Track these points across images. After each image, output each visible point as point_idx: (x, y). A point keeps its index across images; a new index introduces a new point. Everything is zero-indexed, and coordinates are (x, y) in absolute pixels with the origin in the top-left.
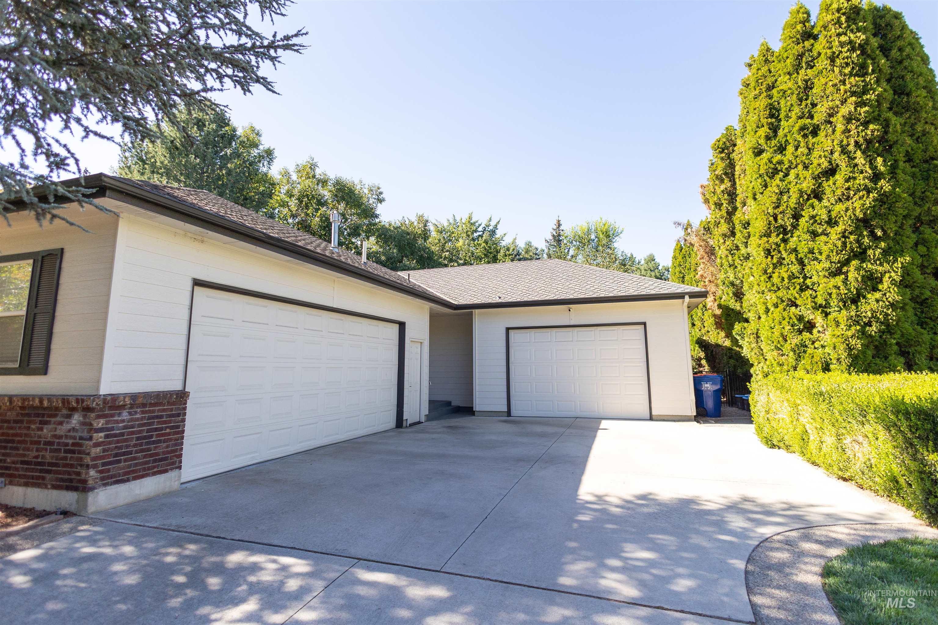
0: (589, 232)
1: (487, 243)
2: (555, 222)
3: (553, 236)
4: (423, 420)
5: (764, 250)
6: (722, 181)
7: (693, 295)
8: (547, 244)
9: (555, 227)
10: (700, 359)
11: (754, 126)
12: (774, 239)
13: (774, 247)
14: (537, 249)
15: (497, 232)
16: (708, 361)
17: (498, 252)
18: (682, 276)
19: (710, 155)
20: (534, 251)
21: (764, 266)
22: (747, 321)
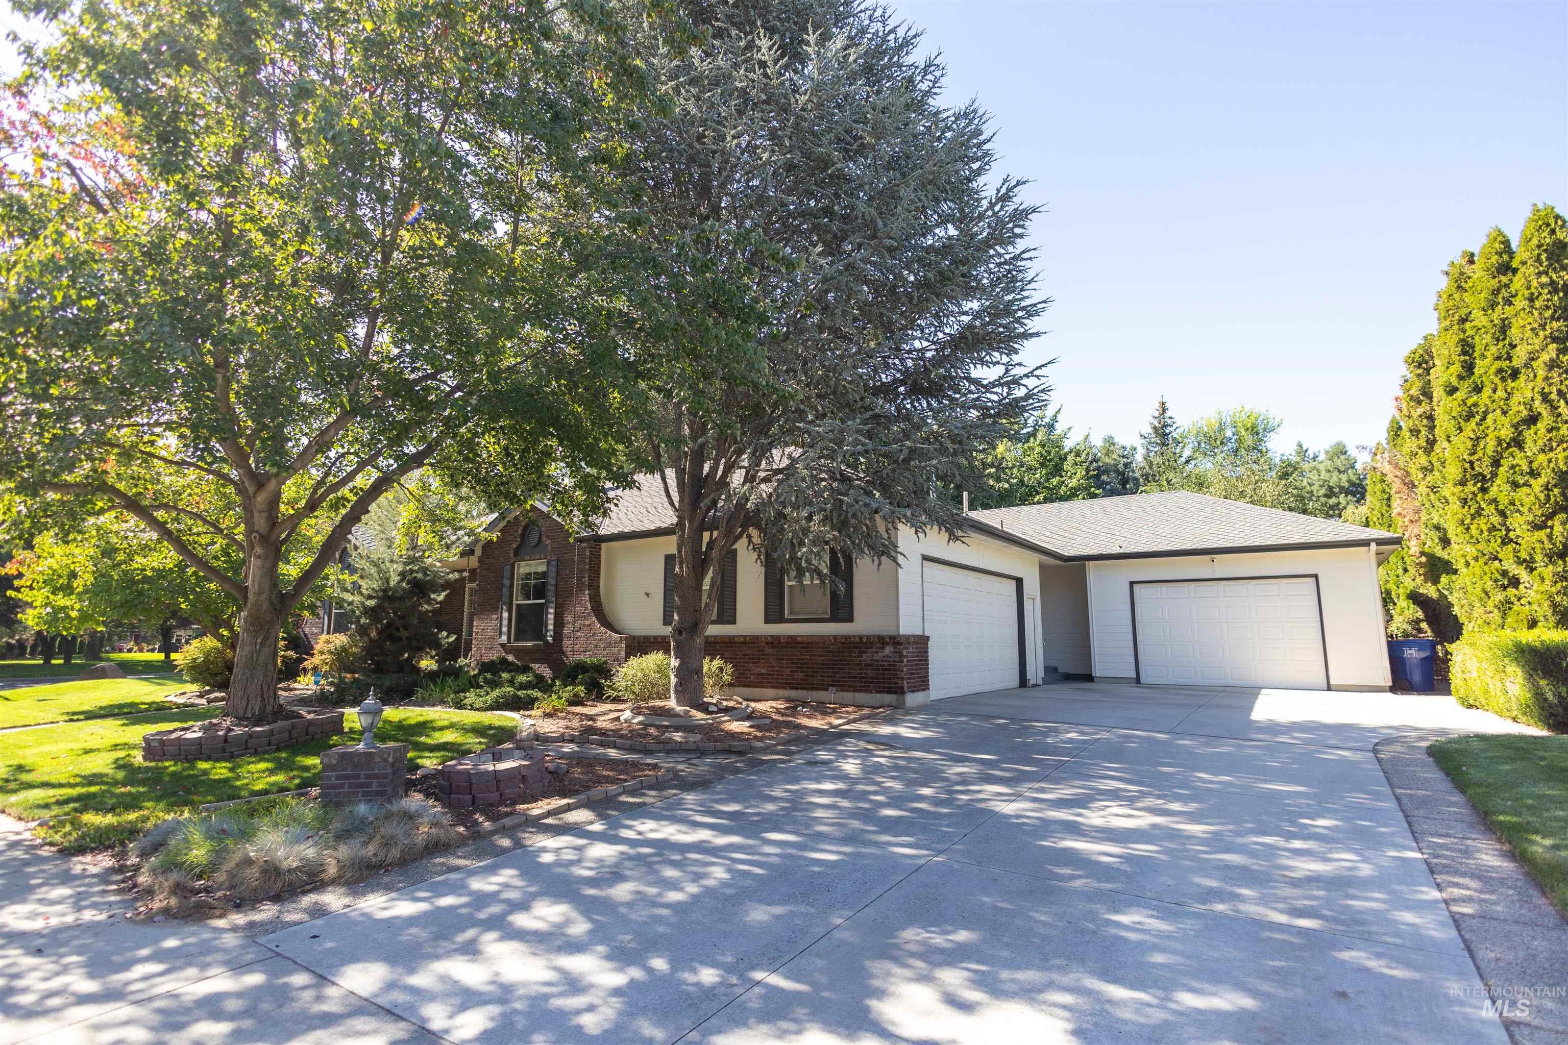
0: (1221, 429)
1: (1043, 446)
2: (1157, 406)
3: (1155, 428)
4: (1040, 682)
5: (1459, 498)
6: (1419, 403)
7: (1380, 542)
8: (1143, 441)
9: (1156, 414)
10: (1418, 621)
11: (1445, 362)
12: (1471, 487)
13: (1470, 496)
14: (1124, 448)
15: (1057, 425)
16: (1430, 624)
17: (1063, 459)
18: (1386, 496)
19: (1403, 370)
20: (1121, 452)
21: (1460, 516)
22: (1455, 572)
